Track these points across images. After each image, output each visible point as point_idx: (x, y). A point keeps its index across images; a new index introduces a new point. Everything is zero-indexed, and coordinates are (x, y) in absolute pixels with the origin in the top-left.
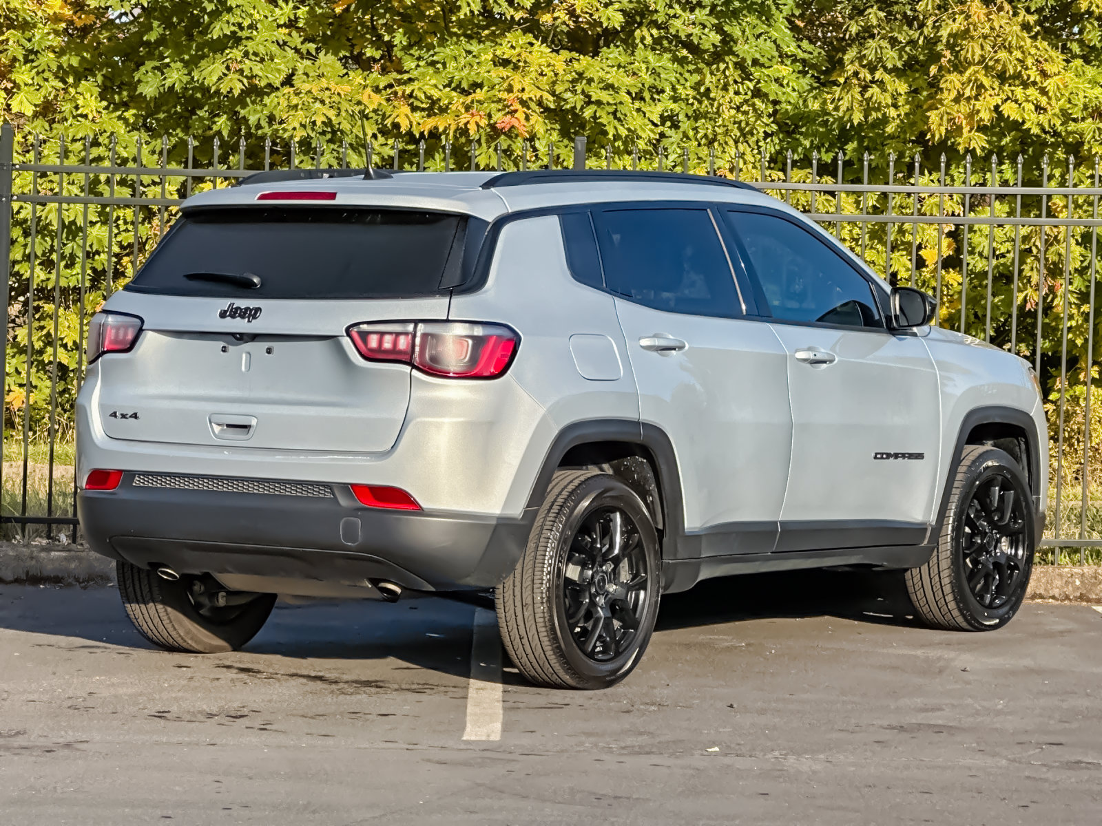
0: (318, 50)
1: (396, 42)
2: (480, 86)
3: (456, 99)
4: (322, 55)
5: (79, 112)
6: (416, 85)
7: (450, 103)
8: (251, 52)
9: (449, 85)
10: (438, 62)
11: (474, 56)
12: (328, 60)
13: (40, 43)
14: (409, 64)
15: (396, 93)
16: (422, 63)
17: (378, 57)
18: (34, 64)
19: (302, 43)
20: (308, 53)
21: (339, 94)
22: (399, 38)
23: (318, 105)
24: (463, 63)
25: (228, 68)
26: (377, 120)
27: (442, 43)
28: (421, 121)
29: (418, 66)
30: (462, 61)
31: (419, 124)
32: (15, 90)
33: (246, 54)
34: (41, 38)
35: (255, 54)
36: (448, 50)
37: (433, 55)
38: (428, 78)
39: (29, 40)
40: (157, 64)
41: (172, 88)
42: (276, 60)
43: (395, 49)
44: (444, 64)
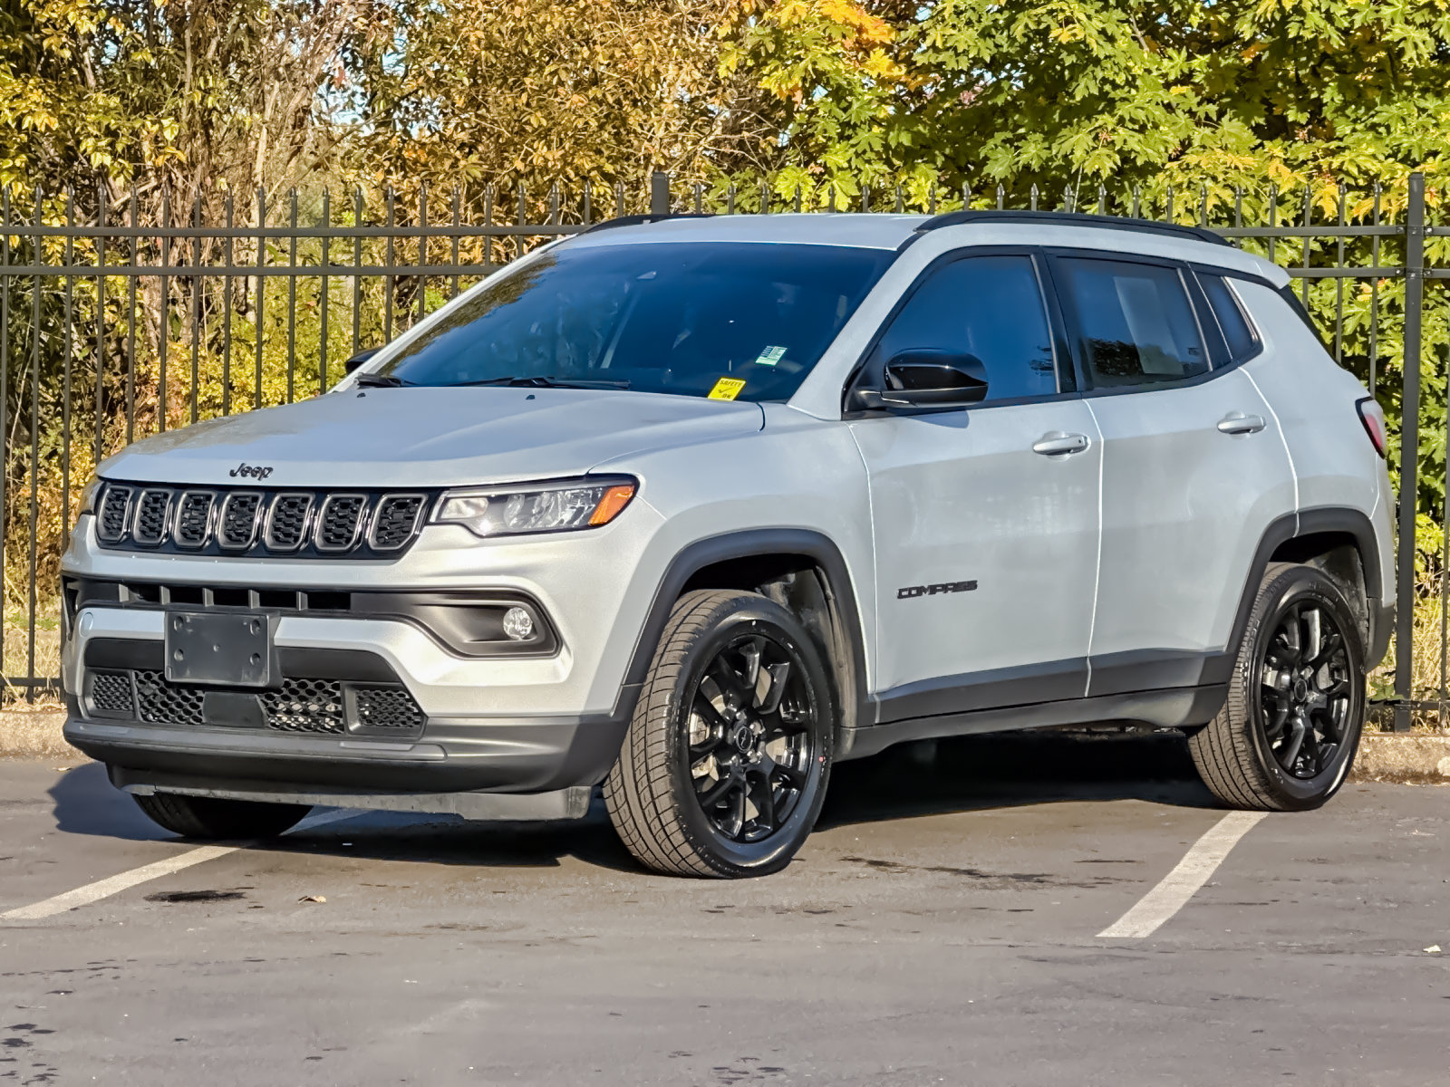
0: (1221, 114)
1: (1326, 99)
2: (1435, 154)
3: (1400, 173)
4: (1225, 119)
5: (911, 202)
6: (1347, 155)
7: (1392, 178)
8: (1127, 117)
9: (1394, 155)
10: (1380, 125)
11: (1429, 115)
12: (1233, 128)
13: (858, 114)
14: (1343, 128)
15: (1319, 168)
16: (1359, 127)
17: (1304, 122)
18: (852, 142)
19: (1199, 104)
20: (1208, 117)
21: (1236, 168)
22: (1332, 96)
23: (1209, 183)
24: (1414, 124)
25: (1096, 138)
26: (1295, 204)
27: (1388, 99)
28: (1354, 204)
29: (1354, 130)
30: (1413, 122)
31: (1352, 208)
32: (826, 177)
33: (1121, 121)
34: (861, 107)
35: (1133, 121)
36: (1393, 109)
37: (1373, 116)
38: (1364, 145)
39: (845, 110)
40: (1010, 135)
41: (1027, 167)
42: (1161, 128)
43: (1325, 108)
44: (1388, 128)
